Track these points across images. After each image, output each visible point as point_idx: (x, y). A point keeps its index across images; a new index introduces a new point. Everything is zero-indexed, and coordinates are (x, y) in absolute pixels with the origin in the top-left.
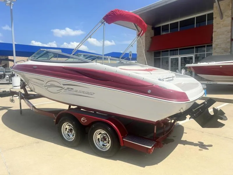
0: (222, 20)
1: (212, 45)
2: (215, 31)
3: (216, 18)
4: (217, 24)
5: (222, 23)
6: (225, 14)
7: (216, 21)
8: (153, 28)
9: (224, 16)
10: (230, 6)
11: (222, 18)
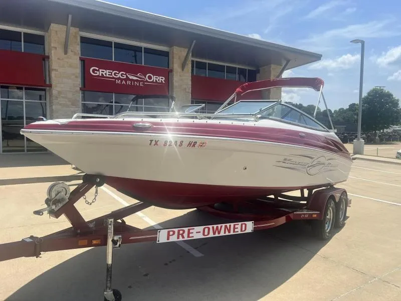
0: (66, 56)
2: (56, 70)
5: (65, 60)
6: (70, 48)
7: (56, 54)
9: (69, 51)
11: (66, 53)
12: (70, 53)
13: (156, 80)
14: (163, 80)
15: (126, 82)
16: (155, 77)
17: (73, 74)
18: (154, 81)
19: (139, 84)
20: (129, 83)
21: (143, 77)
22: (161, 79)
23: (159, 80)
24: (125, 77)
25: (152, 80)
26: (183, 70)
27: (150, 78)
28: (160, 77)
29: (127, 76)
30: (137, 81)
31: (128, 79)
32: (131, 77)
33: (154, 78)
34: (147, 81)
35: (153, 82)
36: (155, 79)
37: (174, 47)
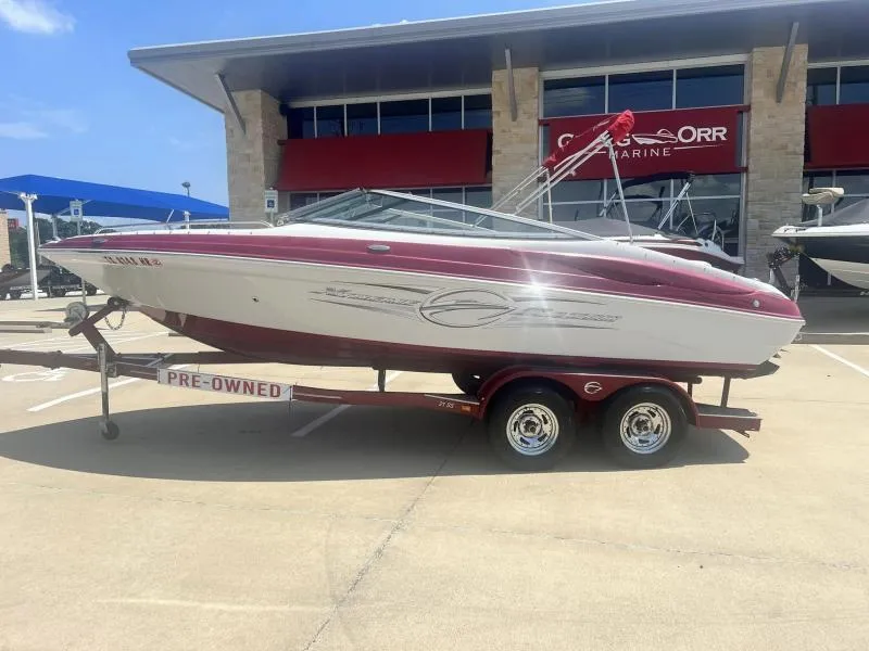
0: (515, 123)
1: (490, 189)
3: (498, 113)
4: (504, 131)
5: (514, 130)
6: (523, 107)
7: (500, 122)
8: (285, 110)
9: (520, 112)
10: (534, 89)
11: (514, 118)
12: (521, 117)
13: (703, 138)
14: (721, 135)
15: (630, 153)
16: (700, 130)
17: (526, 154)
18: (699, 140)
19: (661, 152)
20: (636, 153)
21: (671, 136)
22: (717, 133)
23: (711, 136)
24: (629, 143)
25: (692, 139)
26: (779, 101)
27: (687, 134)
28: (715, 129)
29: (632, 140)
30: (655, 146)
31: (634, 145)
32: (641, 141)
33: (698, 134)
34: (680, 144)
35: (695, 141)
36: (700, 135)
37: (755, 50)
